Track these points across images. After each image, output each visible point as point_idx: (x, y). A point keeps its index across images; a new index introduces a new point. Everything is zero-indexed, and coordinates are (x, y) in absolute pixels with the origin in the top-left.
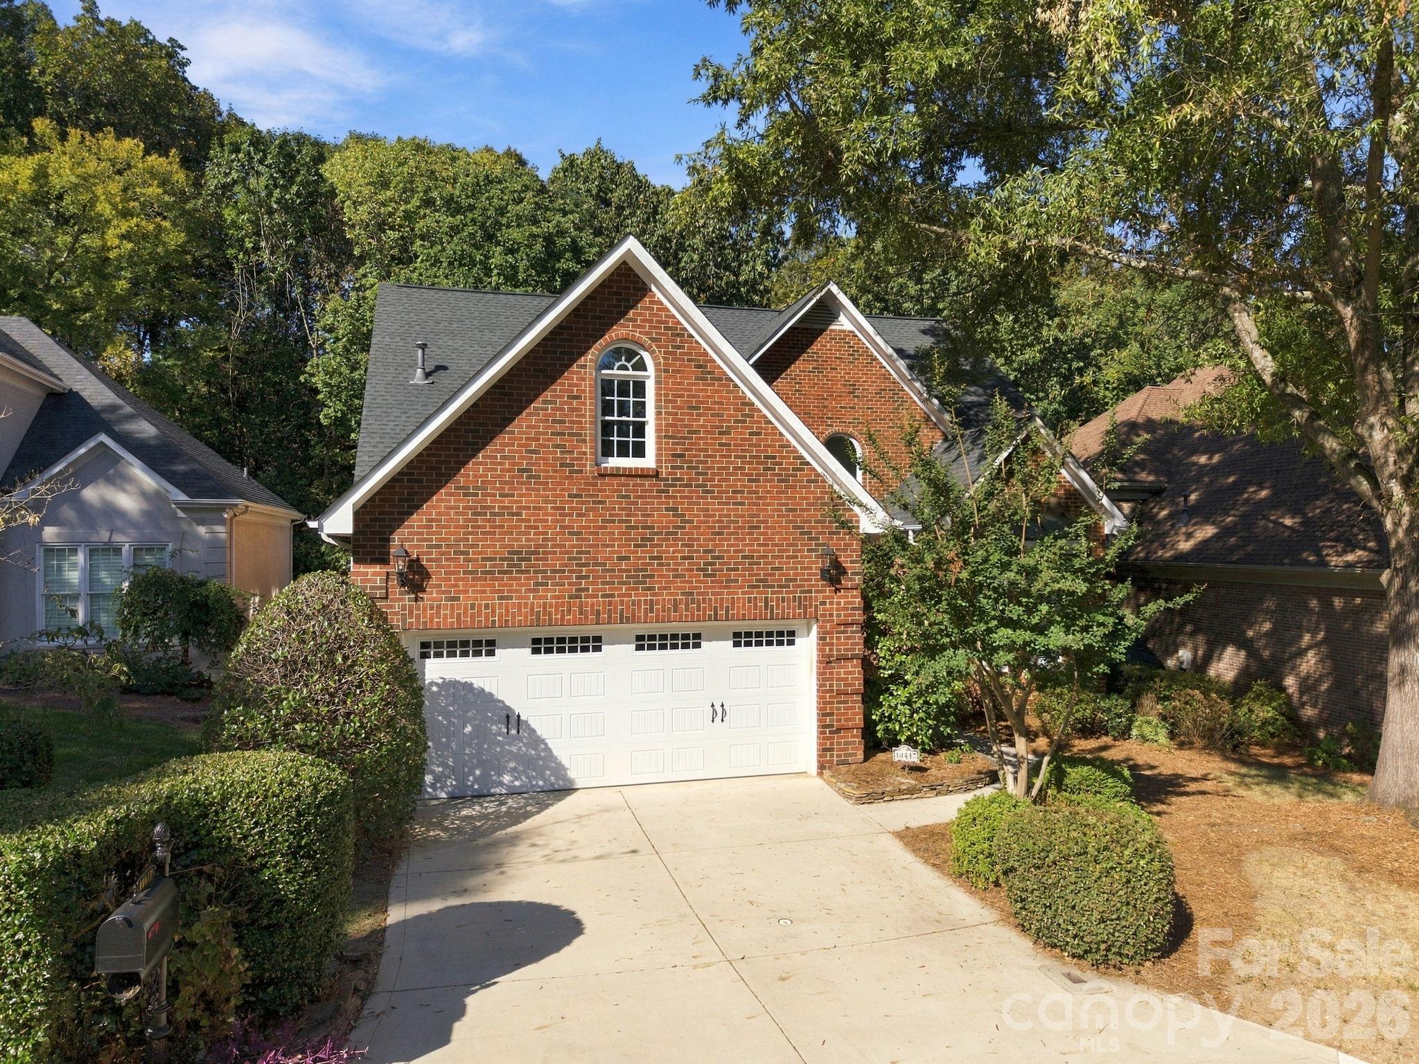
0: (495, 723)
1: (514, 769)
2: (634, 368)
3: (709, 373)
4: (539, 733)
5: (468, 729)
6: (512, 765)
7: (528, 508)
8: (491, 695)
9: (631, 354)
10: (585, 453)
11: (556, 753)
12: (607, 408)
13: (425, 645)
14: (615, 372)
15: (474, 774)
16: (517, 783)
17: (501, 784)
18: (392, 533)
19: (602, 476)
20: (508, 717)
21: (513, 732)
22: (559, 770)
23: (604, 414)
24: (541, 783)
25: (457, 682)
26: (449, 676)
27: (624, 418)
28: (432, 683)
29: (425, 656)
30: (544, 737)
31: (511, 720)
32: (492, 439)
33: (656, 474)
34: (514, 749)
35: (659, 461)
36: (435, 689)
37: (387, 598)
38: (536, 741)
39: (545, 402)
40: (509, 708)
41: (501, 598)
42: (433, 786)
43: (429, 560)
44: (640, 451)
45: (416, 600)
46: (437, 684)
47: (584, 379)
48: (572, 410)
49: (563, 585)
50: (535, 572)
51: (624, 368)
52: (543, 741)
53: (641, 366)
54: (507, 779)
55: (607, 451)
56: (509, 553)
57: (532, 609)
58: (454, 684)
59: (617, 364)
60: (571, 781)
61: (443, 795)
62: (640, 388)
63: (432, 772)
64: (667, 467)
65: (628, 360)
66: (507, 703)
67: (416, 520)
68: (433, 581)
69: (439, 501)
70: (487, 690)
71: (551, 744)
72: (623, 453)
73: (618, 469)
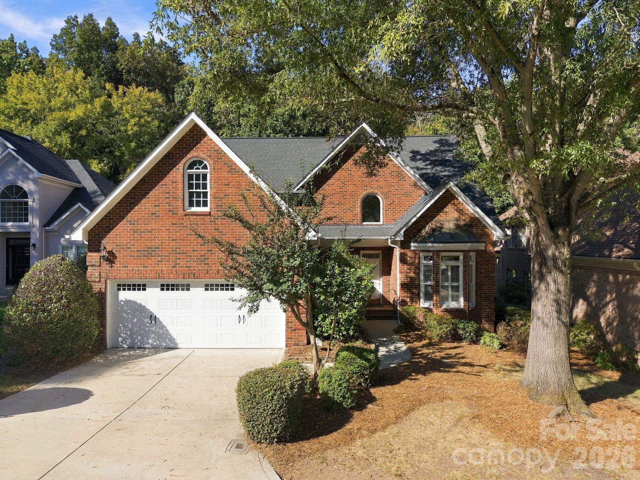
0: (146, 318)
1: (154, 338)
2: (202, 168)
3: (233, 169)
4: (164, 323)
5: (135, 320)
6: (153, 336)
7: (155, 229)
8: (144, 306)
9: (201, 163)
10: (179, 206)
11: (171, 332)
12: (191, 186)
13: (119, 285)
14: (194, 170)
15: (137, 339)
16: (155, 344)
17: (148, 343)
18: (102, 240)
19: (185, 215)
20: (151, 316)
21: (153, 322)
22: (172, 340)
23: (189, 189)
24: (165, 344)
25: (131, 301)
26: (128, 298)
27: (198, 190)
28: (121, 301)
29: (119, 290)
30: (166, 325)
31: (153, 318)
32: (141, 201)
33: (210, 214)
34: (154, 329)
35: (211, 208)
36: (122, 303)
37: (100, 266)
38: (163, 327)
39: (162, 185)
40: (151, 312)
41: (144, 267)
42: (122, 342)
43: (116, 251)
44: (205, 204)
45: (111, 267)
46: (123, 301)
47: (178, 174)
48: (174, 188)
49: (169, 262)
50: (158, 256)
51: (197, 169)
52: (165, 327)
53: (205, 167)
54: (150, 341)
55: (191, 204)
56: (148, 248)
57: (157, 272)
58: (130, 301)
59: (195, 167)
60: (177, 344)
61: (126, 346)
62: (205, 177)
63: (121, 337)
64: (214, 211)
65: (200, 165)
66: (151, 310)
67: (112, 234)
68: (118, 259)
69: (120, 227)
70: (143, 304)
71: (168, 328)
72: (198, 205)
73: (195, 212)
